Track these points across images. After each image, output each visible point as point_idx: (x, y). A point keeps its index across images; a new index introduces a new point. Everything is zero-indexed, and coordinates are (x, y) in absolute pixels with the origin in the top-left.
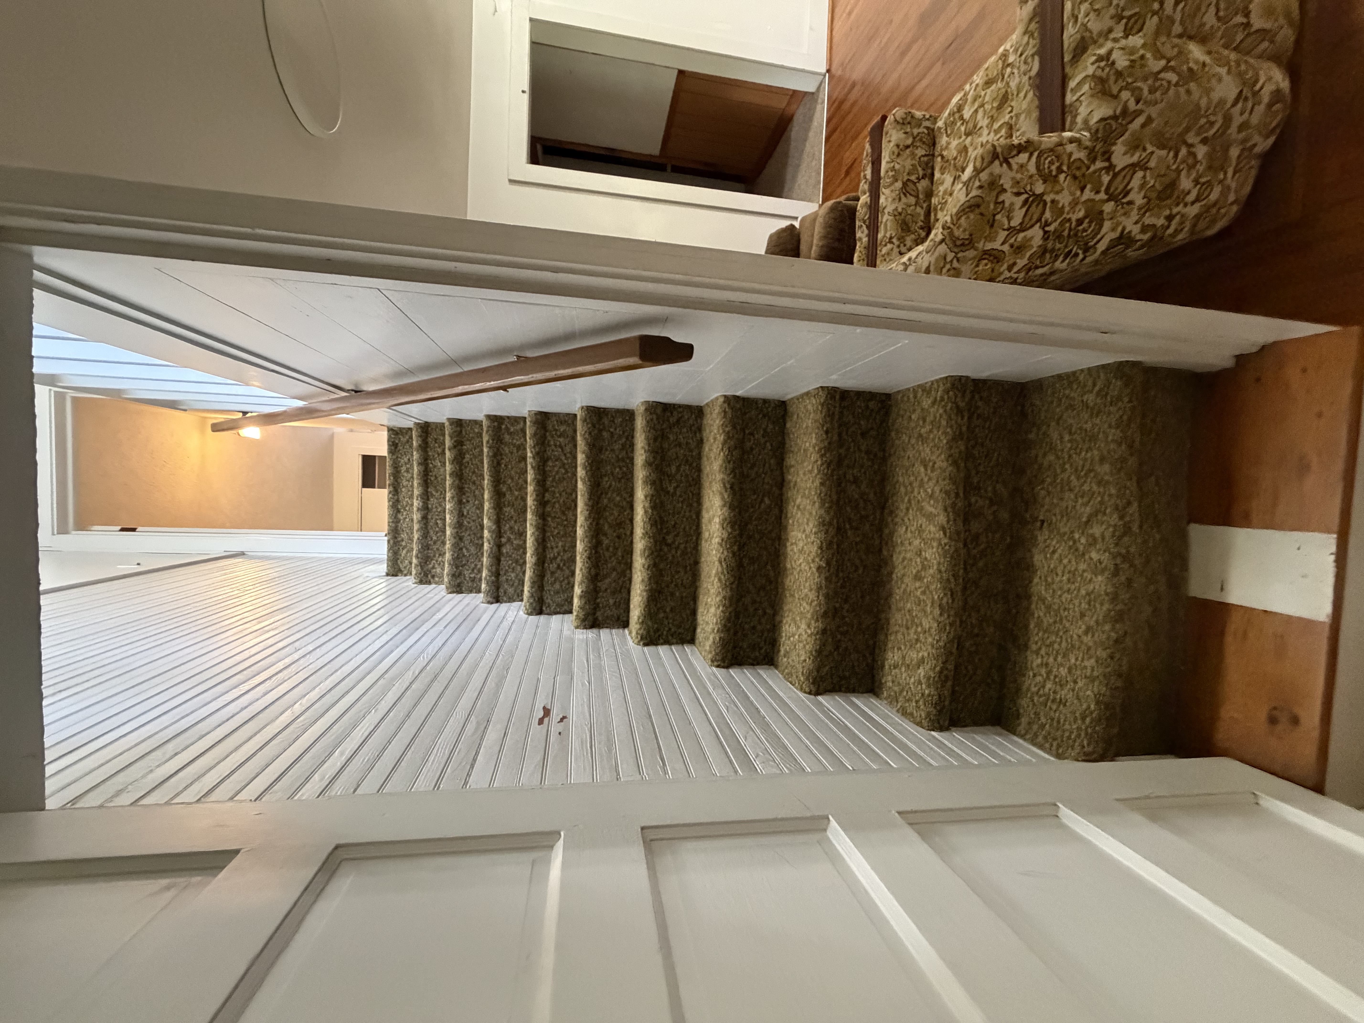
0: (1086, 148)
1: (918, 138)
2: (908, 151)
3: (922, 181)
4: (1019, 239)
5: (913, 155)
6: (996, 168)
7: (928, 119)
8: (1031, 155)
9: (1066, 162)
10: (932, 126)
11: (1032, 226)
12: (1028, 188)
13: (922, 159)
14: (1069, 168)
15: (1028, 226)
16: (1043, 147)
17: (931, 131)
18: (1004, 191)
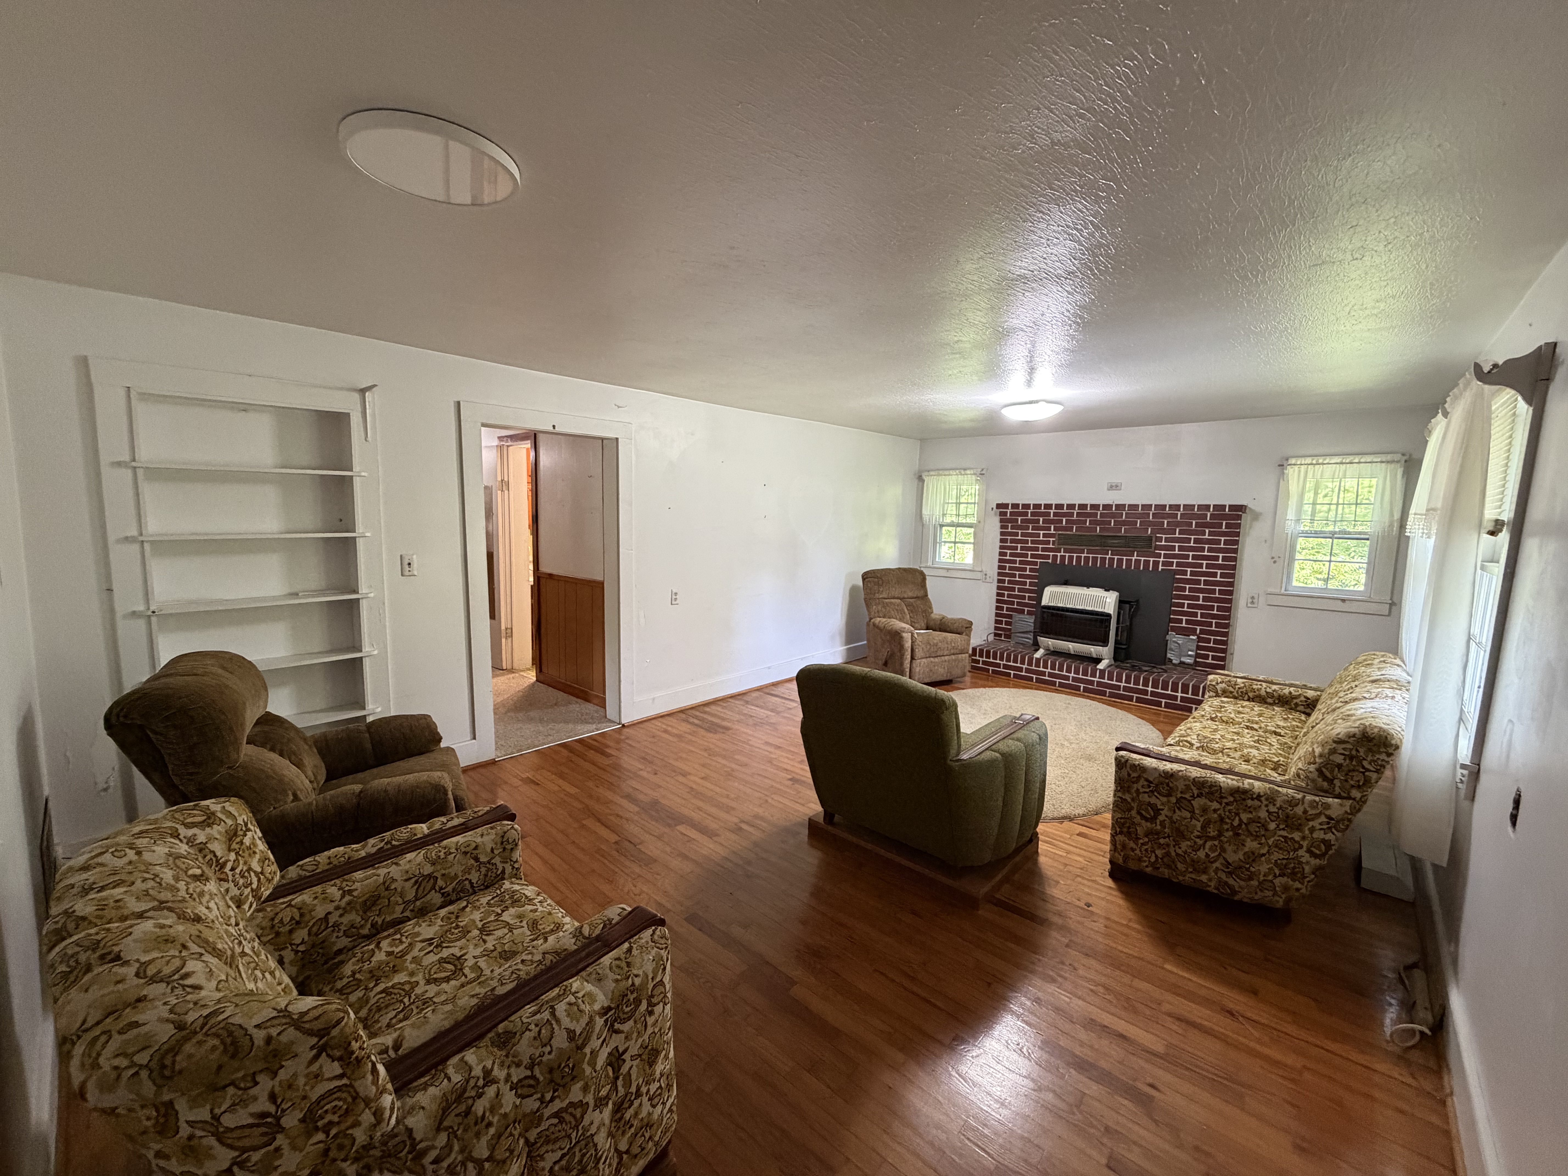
0: (371, 1138)
1: (491, 867)
2: (472, 861)
3: (439, 895)
4: (204, 1141)
5: (468, 871)
6: (305, 1046)
7: (513, 867)
8: (341, 1076)
9: (343, 1126)
10: (506, 876)
11: (231, 1147)
12: (284, 1106)
13: (467, 882)
14: (336, 1136)
15: (229, 1141)
16: (356, 1084)
17: (502, 877)
18: (275, 1074)
